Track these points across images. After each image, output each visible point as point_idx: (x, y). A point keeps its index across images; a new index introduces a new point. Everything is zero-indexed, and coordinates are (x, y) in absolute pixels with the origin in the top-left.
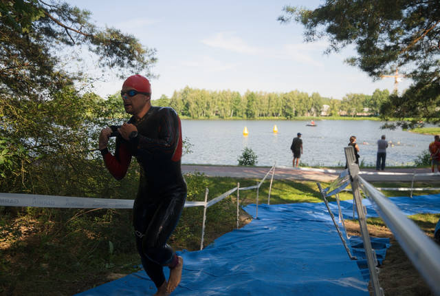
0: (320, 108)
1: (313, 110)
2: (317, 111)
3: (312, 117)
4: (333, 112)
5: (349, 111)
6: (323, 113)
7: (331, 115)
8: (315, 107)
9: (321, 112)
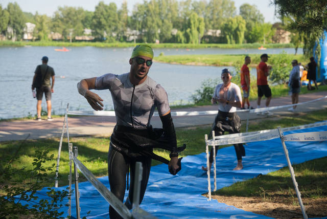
0: (22, 28)
1: (10, 30)
2: (17, 33)
3: (10, 42)
4: (41, 34)
5: (64, 33)
6: (26, 37)
7: (39, 39)
8: (14, 27)
9: (23, 34)
